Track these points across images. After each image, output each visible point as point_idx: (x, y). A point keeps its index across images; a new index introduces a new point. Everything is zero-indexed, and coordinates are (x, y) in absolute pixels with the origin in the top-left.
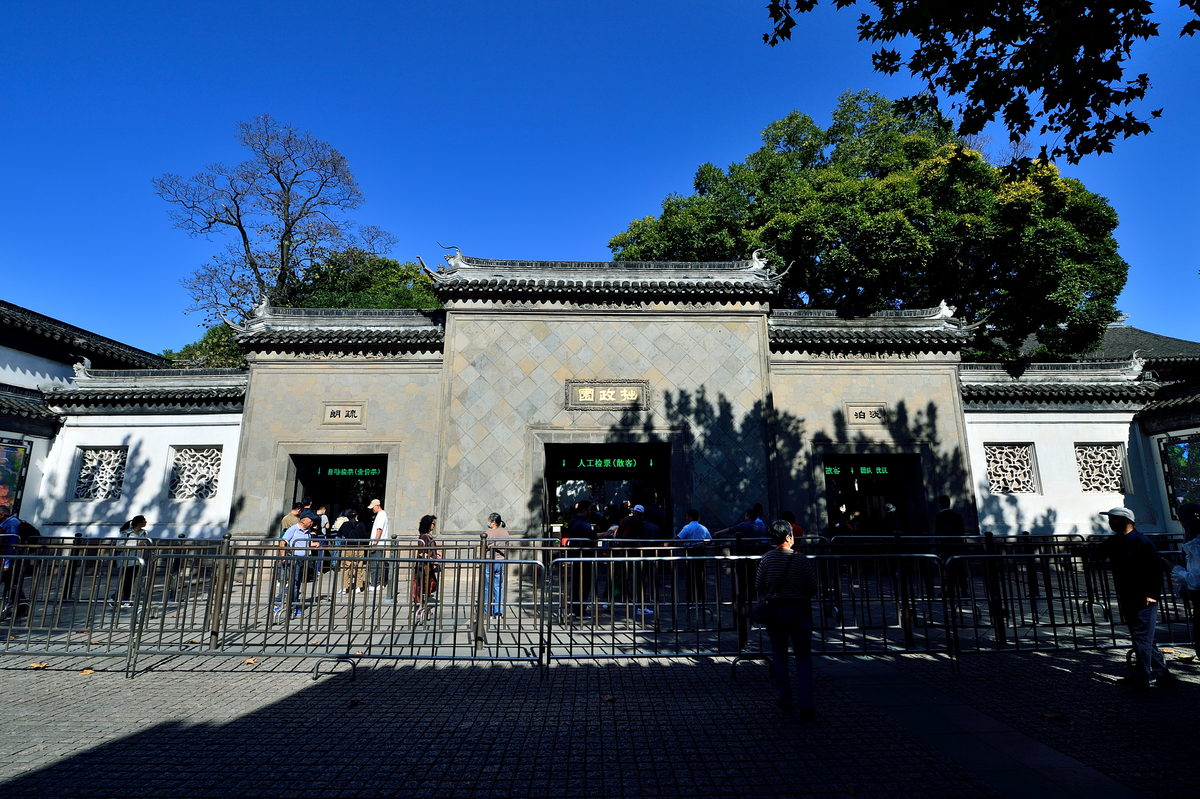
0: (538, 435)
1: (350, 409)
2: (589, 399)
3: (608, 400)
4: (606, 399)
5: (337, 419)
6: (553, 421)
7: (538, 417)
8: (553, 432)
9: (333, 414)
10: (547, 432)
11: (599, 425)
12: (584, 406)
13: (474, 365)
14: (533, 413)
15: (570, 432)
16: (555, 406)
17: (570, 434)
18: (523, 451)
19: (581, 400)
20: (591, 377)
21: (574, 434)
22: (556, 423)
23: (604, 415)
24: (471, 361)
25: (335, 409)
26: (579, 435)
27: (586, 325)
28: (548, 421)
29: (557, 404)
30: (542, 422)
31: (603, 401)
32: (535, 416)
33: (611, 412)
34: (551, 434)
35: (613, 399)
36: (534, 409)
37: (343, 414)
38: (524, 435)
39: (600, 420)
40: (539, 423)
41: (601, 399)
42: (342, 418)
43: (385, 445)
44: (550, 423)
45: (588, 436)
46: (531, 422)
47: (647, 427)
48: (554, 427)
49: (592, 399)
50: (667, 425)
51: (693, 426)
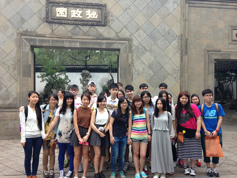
0: (26, 39)
2: (64, 16)
3: (77, 17)
4: (75, 16)
6: (37, 30)
7: (26, 27)
8: (37, 38)
10: (33, 38)
11: (71, 35)
12: (59, 21)
14: (23, 24)
15: (50, 39)
16: (38, 19)
17: (50, 40)
18: (15, 51)
19: (57, 16)
21: (52, 40)
22: (39, 31)
23: (74, 28)
26: (57, 41)
28: (33, 30)
29: (40, 18)
30: (29, 30)
31: (73, 18)
32: (24, 26)
33: (79, 26)
34: (36, 39)
35: (81, 17)
36: (23, 21)
38: (16, 39)
39: (72, 31)
40: (27, 31)
41: (72, 16)
44: (35, 31)
45: (63, 42)
46: (21, 30)
47: (105, 38)
48: (38, 35)
49: (66, 16)
50: (118, 37)
51: (134, 39)
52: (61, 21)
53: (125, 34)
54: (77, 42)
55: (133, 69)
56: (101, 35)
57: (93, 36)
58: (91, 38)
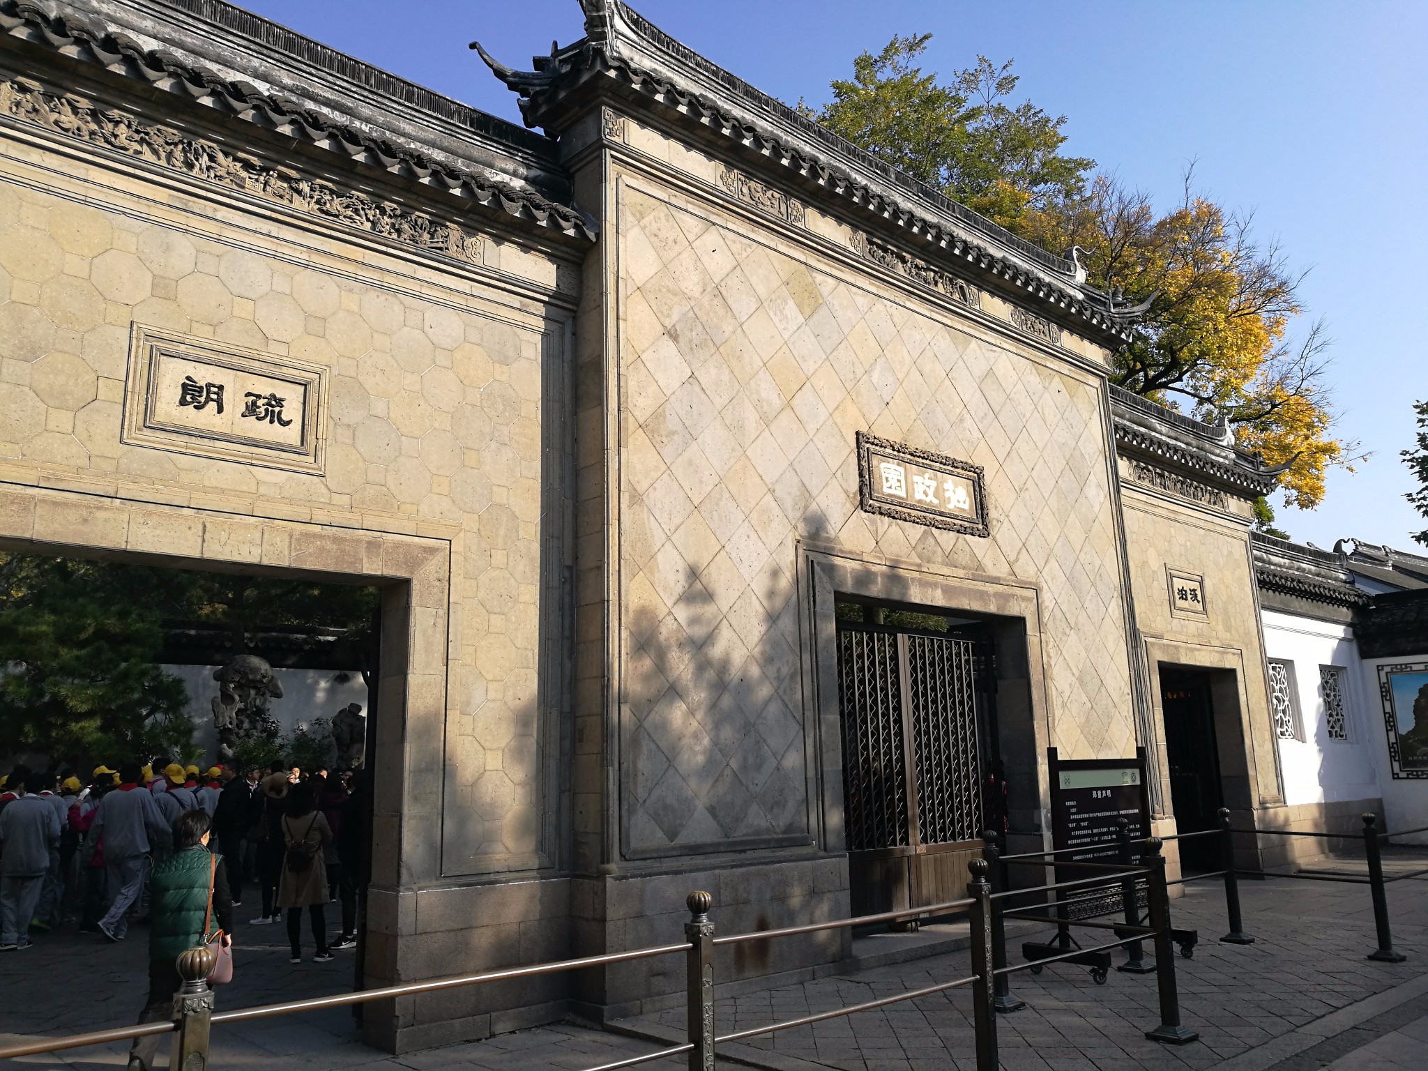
0: (823, 567)
1: (264, 388)
2: (900, 492)
3: (928, 500)
4: (924, 497)
5: (206, 418)
6: (843, 536)
9: (192, 393)
10: (837, 561)
11: (918, 561)
12: (894, 509)
13: (673, 335)
14: (806, 506)
15: (876, 569)
16: (842, 496)
17: (876, 575)
19: (886, 491)
20: (896, 438)
21: (883, 576)
22: (851, 541)
23: (924, 536)
24: (668, 323)
25: (204, 375)
26: (894, 579)
27: (880, 306)
28: (834, 535)
29: (846, 492)
30: (823, 533)
31: (919, 500)
33: (934, 531)
34: (845, 570)
35: (936, 502)
36: (806, 495)
37: (234, 402)
38: (793, 565)
39: (919, 548)
40: (818, 535)
41: (917, 496)
42: (232, 419)
43: (397, 546)
44: (838, 539)
47: (988, 576)
48: (845, 552)
49: (903, 494)
50: (1013, 578)
51: (1045, 587)
52: (896, 511)
53: (1026, 571)
54: (934, 585)
55: (1053, 688)
56: (980, 566)
57: (964, 568)
58: (961, 573)
